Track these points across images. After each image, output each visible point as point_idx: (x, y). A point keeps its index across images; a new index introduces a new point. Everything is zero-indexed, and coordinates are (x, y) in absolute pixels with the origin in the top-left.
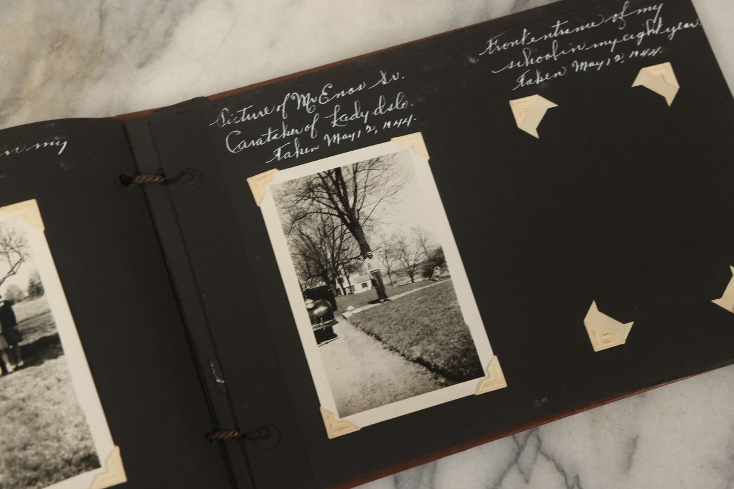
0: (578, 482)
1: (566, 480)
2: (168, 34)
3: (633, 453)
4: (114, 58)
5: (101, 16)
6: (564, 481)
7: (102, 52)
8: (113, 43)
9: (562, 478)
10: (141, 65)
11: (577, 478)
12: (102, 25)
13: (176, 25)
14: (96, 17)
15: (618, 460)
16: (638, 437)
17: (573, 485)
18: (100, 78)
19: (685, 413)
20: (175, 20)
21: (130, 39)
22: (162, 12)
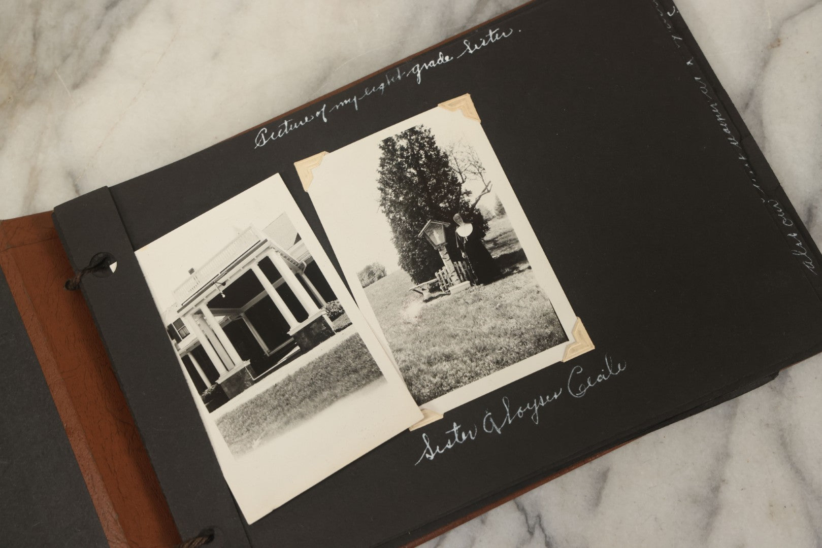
0: (540, 521)
1: (527, 520)
2: (105, 51)
3: (602, 488)
4: (47, 80)
5: (34, 35)
6: (525, 521)
7: (35, 74)
8: (46, 64)
9: (523, 517)
10: (76, 86)
11: (539, 517)
12: (35, 45)
13: (113, 41)
14: (29, 37)
15: (586, 496)
16: (608, 470)
17: (534, 525)
18: (32, 102)
19: (662, 442)
20: (112, 36)
21: (65, 59)
22: (99, 28)
